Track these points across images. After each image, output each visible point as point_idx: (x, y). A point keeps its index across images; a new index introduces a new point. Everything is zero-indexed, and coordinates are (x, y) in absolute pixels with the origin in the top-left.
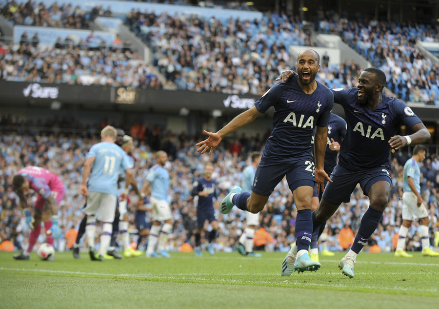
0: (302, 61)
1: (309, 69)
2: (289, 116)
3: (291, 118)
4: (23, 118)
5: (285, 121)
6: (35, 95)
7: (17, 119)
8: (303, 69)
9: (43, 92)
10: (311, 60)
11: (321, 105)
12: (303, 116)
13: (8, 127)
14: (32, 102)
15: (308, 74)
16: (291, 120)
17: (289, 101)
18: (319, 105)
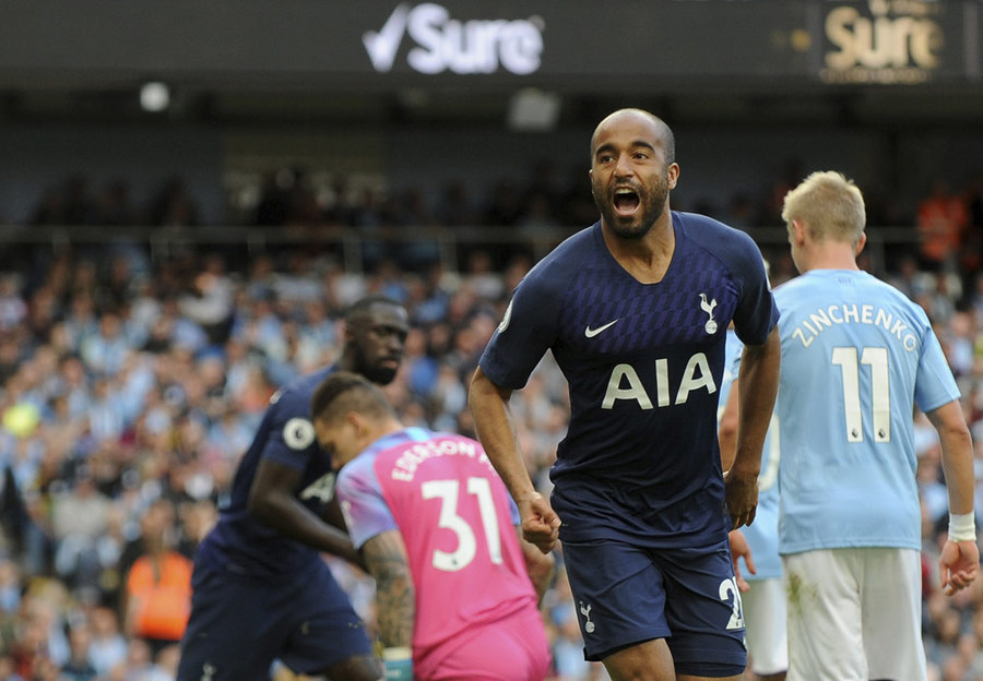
0: (607, 154)
1: (635, 180)
2: (614, 384)
3: (625, 384)
4: (367, 184)
5: (608, 403)
6: (425, 62)
7: (339, 188)
8: (614, 181)
9: (464, 46)
10: (638, 144)
11: (714, 303)
12: (662, 365)
13: (294, 233)
14: (415, 98)
15: (632, 198)
16: (626, 395)
17: (592, 329)
18: (707, 307)
